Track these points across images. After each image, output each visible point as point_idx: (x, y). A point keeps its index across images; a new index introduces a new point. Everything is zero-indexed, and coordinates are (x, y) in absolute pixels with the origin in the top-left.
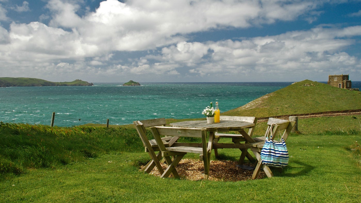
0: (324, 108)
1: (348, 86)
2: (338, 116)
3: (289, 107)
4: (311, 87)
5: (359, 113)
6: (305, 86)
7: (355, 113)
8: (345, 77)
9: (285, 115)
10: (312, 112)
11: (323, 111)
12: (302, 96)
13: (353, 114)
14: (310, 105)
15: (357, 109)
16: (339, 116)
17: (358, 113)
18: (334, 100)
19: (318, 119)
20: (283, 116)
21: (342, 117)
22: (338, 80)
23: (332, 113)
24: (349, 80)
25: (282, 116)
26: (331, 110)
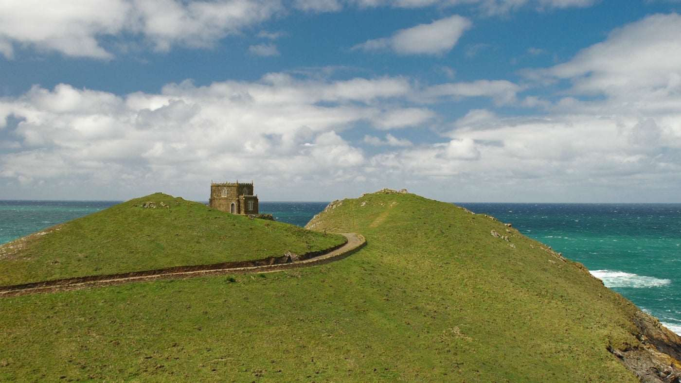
0: (169, 259)
1: (251, 209)
2: (194, 278)
3: (87, 257)
4: (158, 210)
5: (244, 270)
6: (146, 207)
7: (235, 269)
8: (245, 189)
9: (68, 277)
10: (138, 268)
11: (166, 266)
12: (129, 231)
13: (231, 271)
14: (138, 253)
15: (245, 260)
16: (197, 276)
17: (242, 268)
18: (201, 241)
19: (144, 286)
20: (61, 280)
21: (204, 280)
22: (228, 195)
23: (186, 271)
24: (254, 195)
25: (59, 281)
26: (184, 264)
